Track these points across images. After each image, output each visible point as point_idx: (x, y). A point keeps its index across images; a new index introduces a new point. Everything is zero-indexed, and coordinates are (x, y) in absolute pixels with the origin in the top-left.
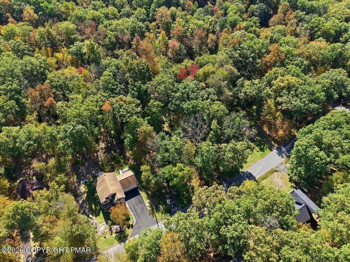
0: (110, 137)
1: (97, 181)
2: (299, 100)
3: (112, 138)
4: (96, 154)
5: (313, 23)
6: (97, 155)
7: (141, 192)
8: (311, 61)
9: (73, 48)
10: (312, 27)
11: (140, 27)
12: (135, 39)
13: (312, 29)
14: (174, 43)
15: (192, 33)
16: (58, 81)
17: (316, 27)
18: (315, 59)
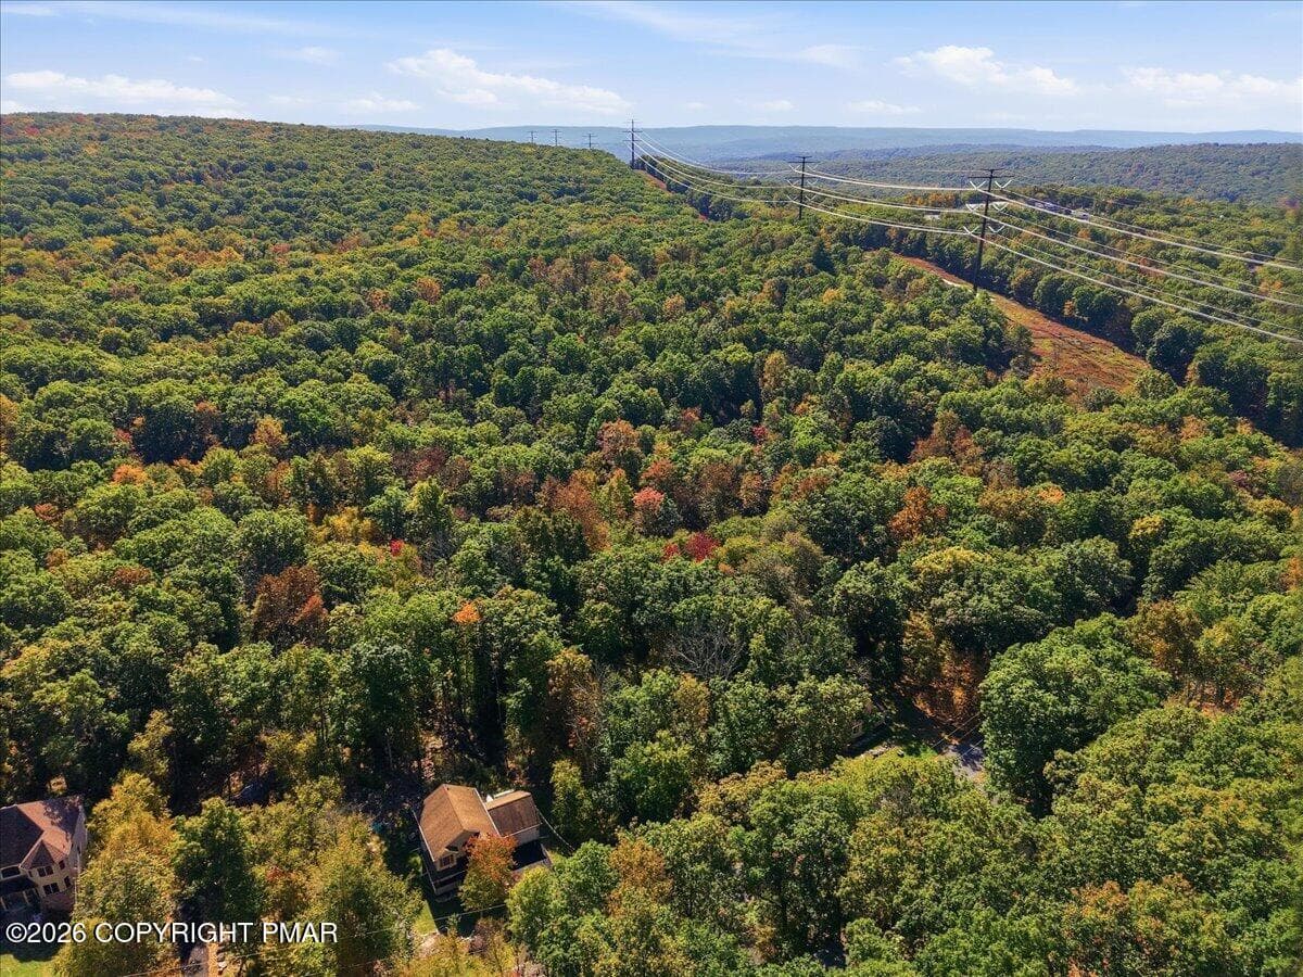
0: (459, 725)
1: (422, 807)
2: (986, 598)
3: (466, 726)
4: (415, 764)
5: (1024, 451)
6: (420, 764)
7: (549, 853)
8: (1018, 523)
9: (378, 502)
10: (1022, 460)
11: (560, 462)
12: (545, 486)
13: (1023, 464)
14: (650, 496)
15: (698, 476)
16: (339, 563)
17: (1034, 459)
18: (1025, 516)
